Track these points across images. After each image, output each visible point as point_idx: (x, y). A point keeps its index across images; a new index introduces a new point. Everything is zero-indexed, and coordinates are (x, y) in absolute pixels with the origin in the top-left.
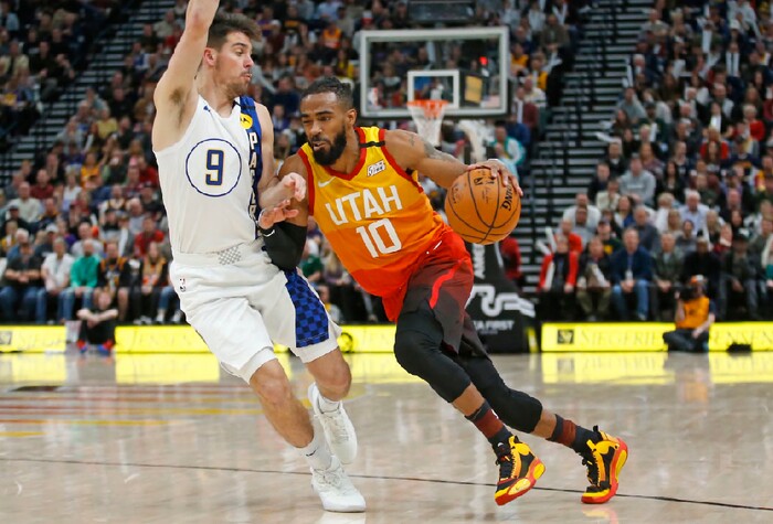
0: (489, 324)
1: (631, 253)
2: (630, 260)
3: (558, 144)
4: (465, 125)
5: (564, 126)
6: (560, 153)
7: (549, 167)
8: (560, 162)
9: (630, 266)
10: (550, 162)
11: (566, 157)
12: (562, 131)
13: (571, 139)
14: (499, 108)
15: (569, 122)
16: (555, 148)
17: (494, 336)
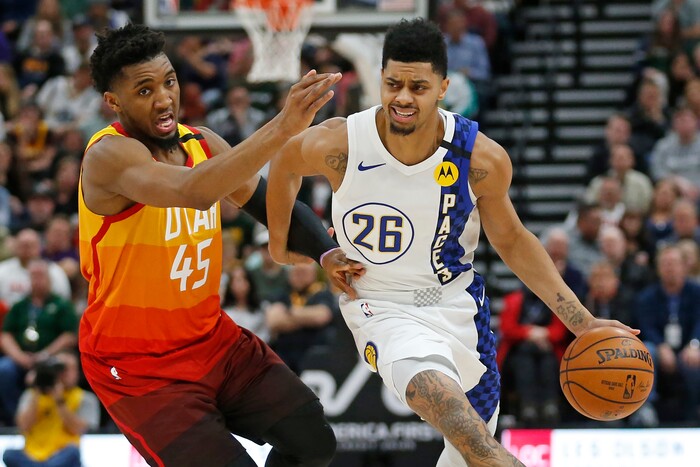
0: (398, 429)
1: (672, 291)
2: (674, 305)
3: (535, 80)
4: (347, 44)
5: (549, 46)
6: (538, 97)
7: (517, 125)
8: (539, 115)
9: (674, 317)
10: (519, 116)
11: (551, 106)
12: (542, 55)
13: (562, 71)
14: (413, 11)
15: (558, 37)
16: (528, 89)
17: (407, 453)
